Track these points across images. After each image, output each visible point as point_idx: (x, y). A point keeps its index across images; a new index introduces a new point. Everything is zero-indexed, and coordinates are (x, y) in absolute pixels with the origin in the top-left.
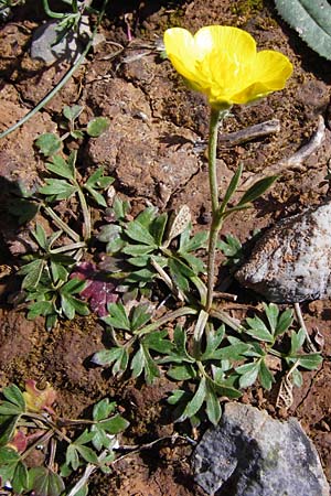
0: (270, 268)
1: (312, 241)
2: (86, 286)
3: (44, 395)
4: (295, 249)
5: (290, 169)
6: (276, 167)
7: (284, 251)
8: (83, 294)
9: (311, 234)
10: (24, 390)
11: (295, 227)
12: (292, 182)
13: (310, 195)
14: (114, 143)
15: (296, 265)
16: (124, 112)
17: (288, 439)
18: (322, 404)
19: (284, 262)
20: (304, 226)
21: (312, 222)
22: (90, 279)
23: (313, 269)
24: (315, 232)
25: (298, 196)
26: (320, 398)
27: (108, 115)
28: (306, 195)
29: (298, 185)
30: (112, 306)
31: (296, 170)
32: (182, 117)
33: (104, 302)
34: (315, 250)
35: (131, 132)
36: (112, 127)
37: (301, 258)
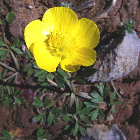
0: (98, 76)
1: (116, 63)
2: (22, 91)
3: (17, 132)
4: (108, 67)
5: (102, 18)
6: (96, 19)
7: (103, 67)
8: (22, 94)
9: (115, 59)
10: (9, 131)
11: (107, 56)
12: (104, 23)
13: (112, 28)
14: (20, 25)
15: (109, 74)
16: (21, 6)
17: (112, 137)
18: (124, 116)
19: (104, 72)
20: (111, 56)
21: (115, 54)
22: (23, 88)
23: (117, 74)
24: (117, 58)
25: (107, 30)
26: (123, 114)
27: (14, 10)
28: (111, 28)
29: (107, 25)
30: (35, 98)
31: (105, 19)
32: (48, 3)
33: (31, 97)
34: (117, 66)
35: (26, 18)
36: (17, 17)
37: (111, 71)
